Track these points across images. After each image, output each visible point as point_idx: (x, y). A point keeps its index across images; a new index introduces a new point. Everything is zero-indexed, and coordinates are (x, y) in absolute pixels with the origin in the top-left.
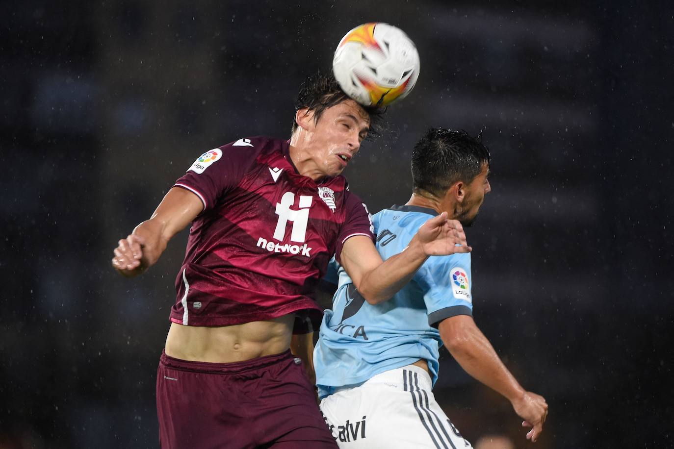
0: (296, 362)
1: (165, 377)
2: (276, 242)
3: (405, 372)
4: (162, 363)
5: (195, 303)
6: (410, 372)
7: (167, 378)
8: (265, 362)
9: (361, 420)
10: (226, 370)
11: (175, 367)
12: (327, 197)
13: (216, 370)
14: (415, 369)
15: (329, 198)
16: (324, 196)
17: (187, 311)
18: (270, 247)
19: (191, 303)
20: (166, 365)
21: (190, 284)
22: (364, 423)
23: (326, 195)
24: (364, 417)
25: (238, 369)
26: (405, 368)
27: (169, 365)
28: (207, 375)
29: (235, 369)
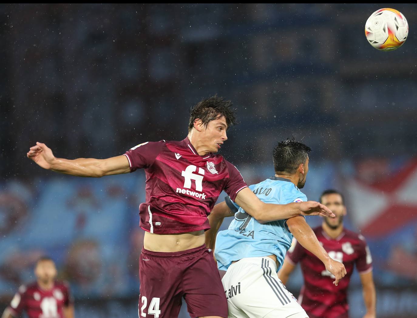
0: (209, 251)
1: (143, 259)
2: (186, 189)
3: (263, 259)
4: (143, 253)
5: (156, 223)
6: (266, 260)
7: (144, 260)
8: (193, 251)
9: (238, 284)
10: (173, 256)
11: (149, 255)
12: (212, 169)
13: (169, 256)
14: (268, 259)
15: (213, 169)
16: (210, 169)
17: (153, 226)
18: (183, 192)
19: (154, 222)
20: (144, 254)
21: (152, 213)
22: (239, 286)
23: (211, 168)
24: (239, 283)
25: (180, 255)
26: (263, 257)
27: (146, 254)
28: (164, 258)
29: (178, 255)
